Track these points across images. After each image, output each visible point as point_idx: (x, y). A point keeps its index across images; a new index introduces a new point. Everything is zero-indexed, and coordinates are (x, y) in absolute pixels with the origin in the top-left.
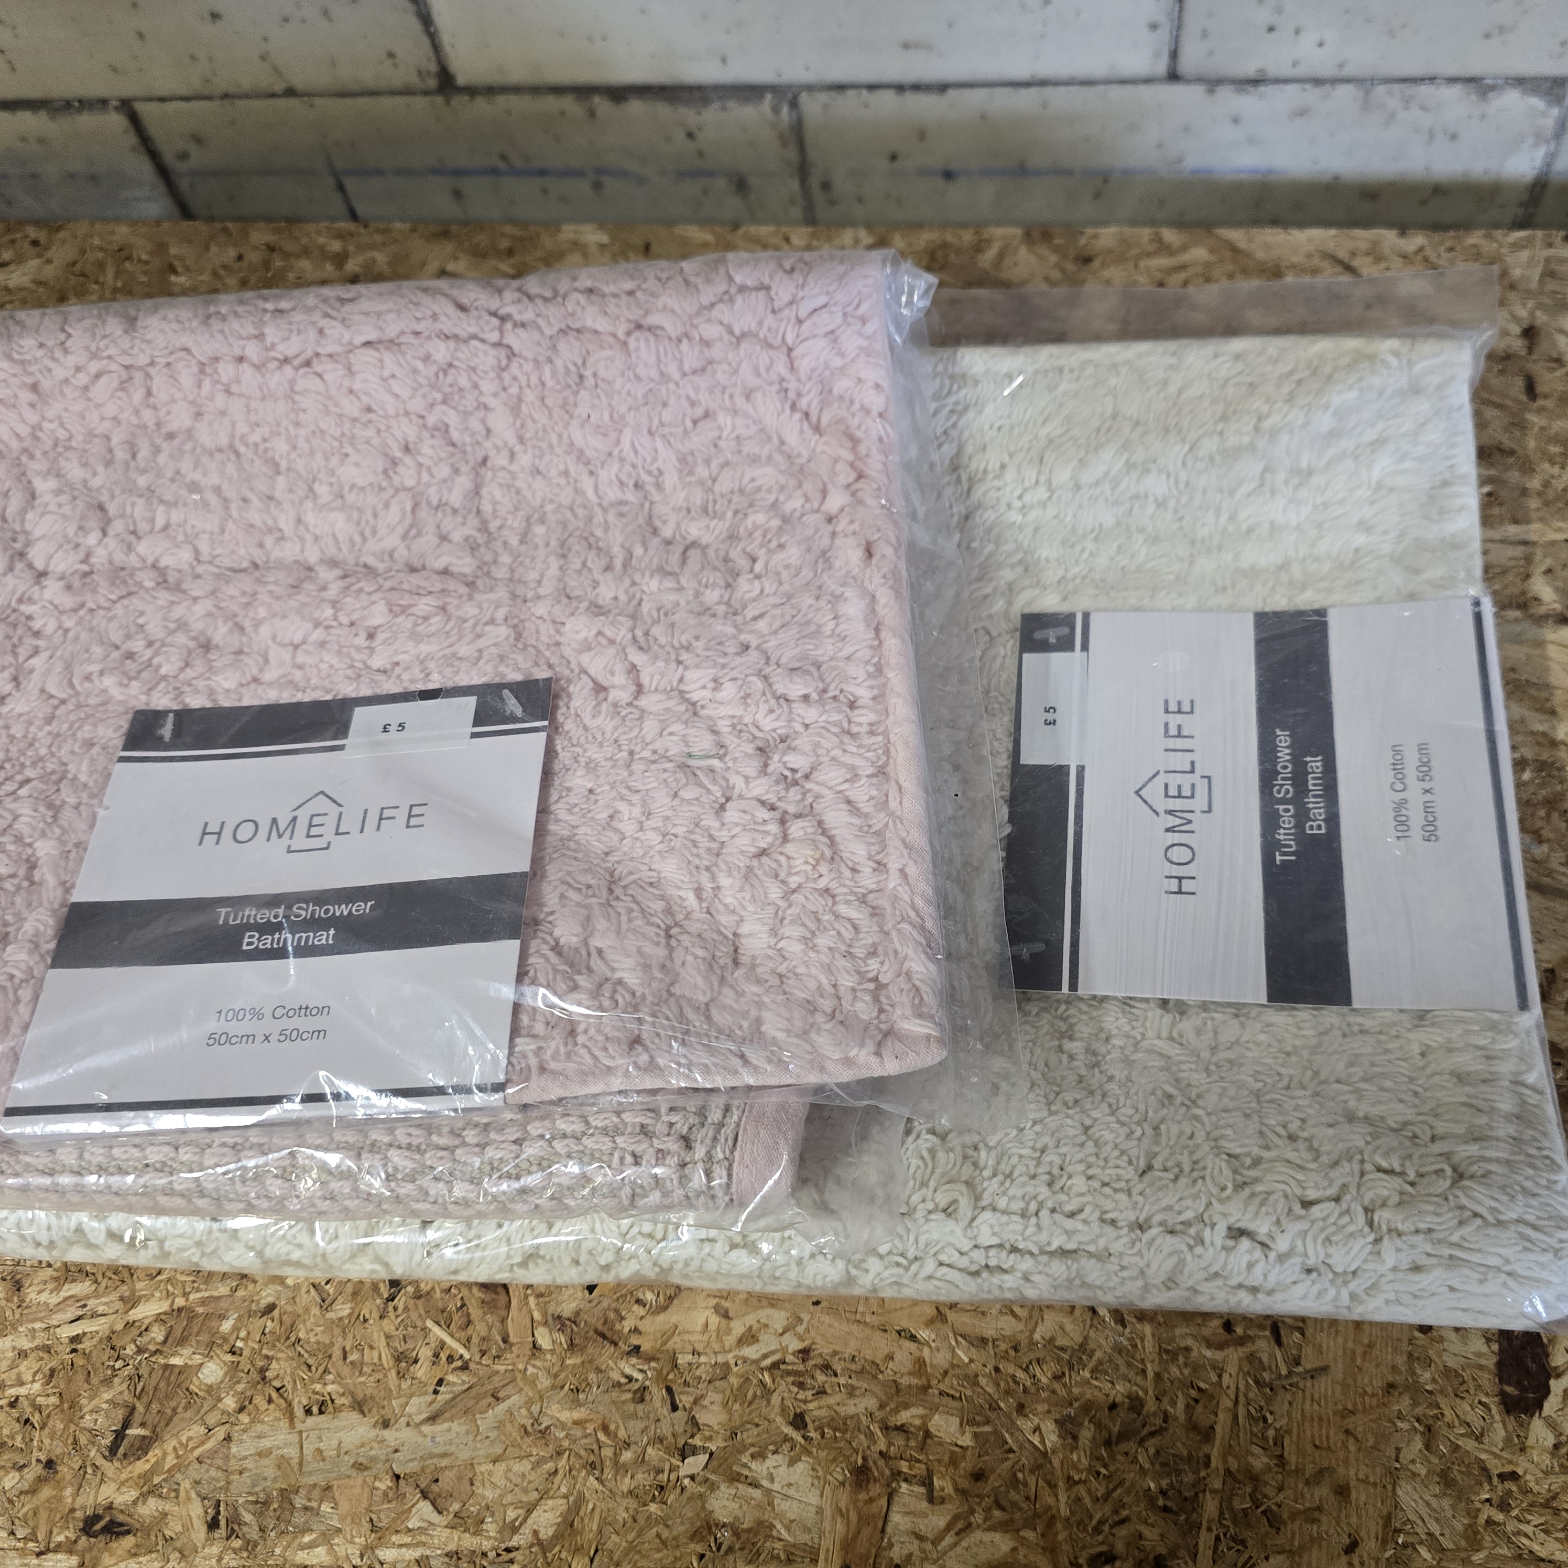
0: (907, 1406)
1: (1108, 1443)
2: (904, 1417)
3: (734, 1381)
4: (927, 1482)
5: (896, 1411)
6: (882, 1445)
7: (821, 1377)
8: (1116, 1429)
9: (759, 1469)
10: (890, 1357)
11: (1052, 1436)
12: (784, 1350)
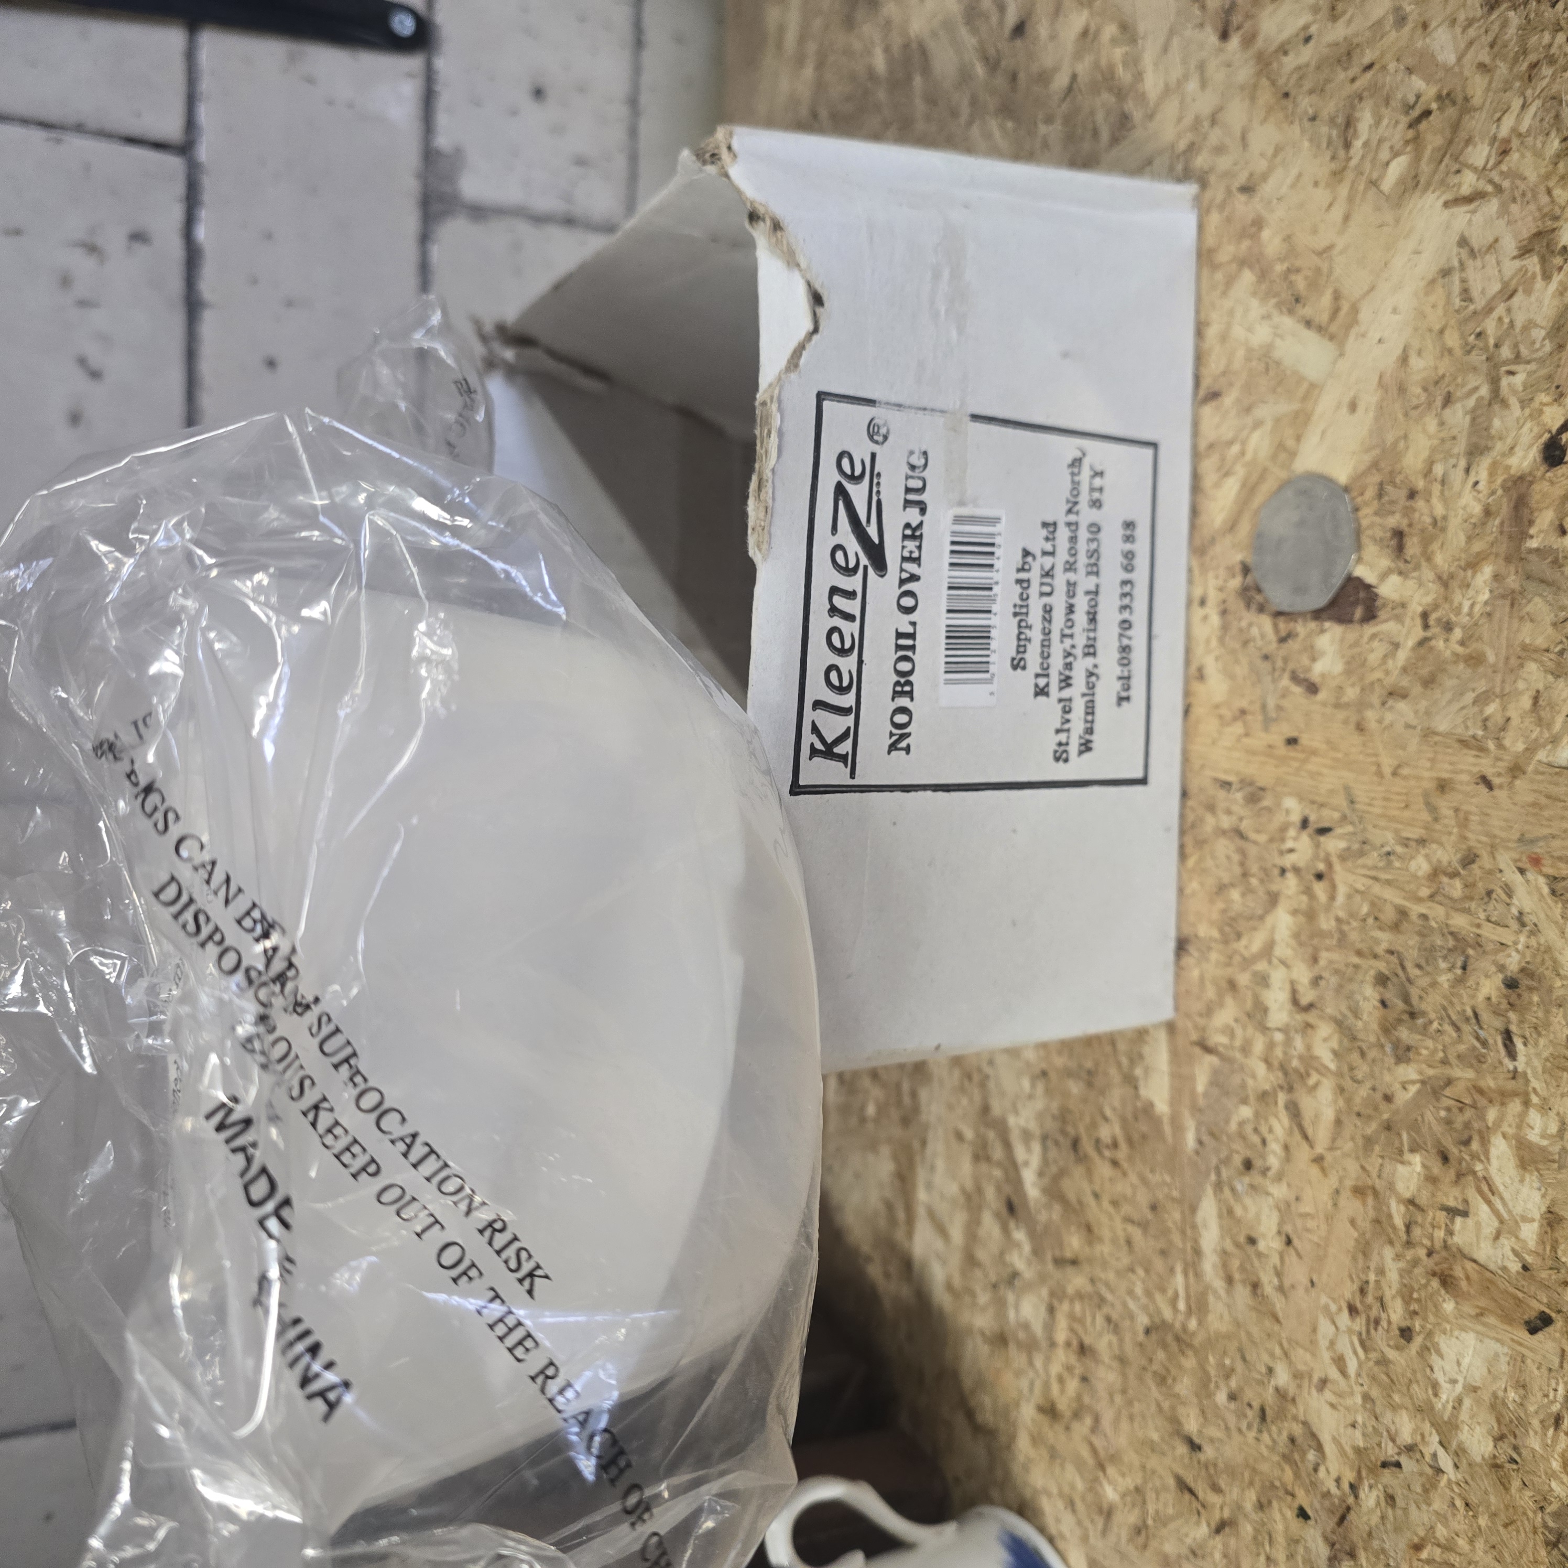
0: (1390, 1216)
1: (1413, 1015)
2: (1399, 1222)
3: (1375, 1393)
4: (1453, 1212)
5: (1394, 1228)
6: (1422, 1253)
7: (1370, 1299)
8: (1400, 1005)
9: (1447, 1394)
10: (1353, 1222)
11: (1409, 1072)
12: (1350, 1331)
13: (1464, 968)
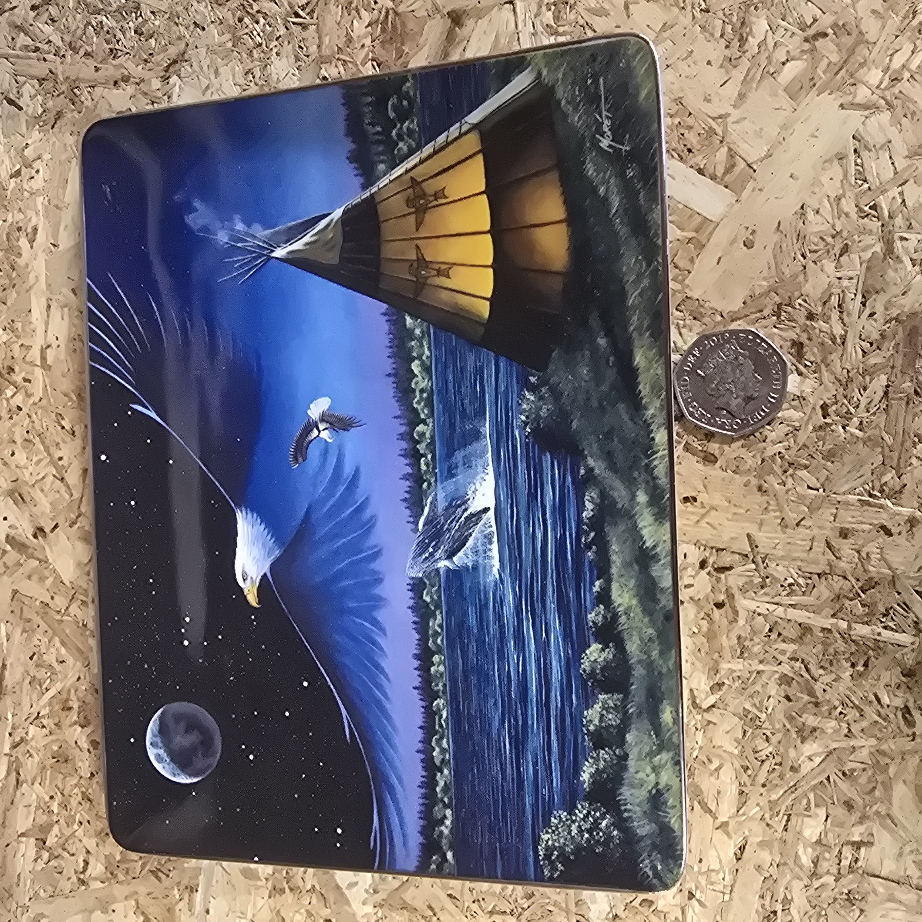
13: (866, 665)
